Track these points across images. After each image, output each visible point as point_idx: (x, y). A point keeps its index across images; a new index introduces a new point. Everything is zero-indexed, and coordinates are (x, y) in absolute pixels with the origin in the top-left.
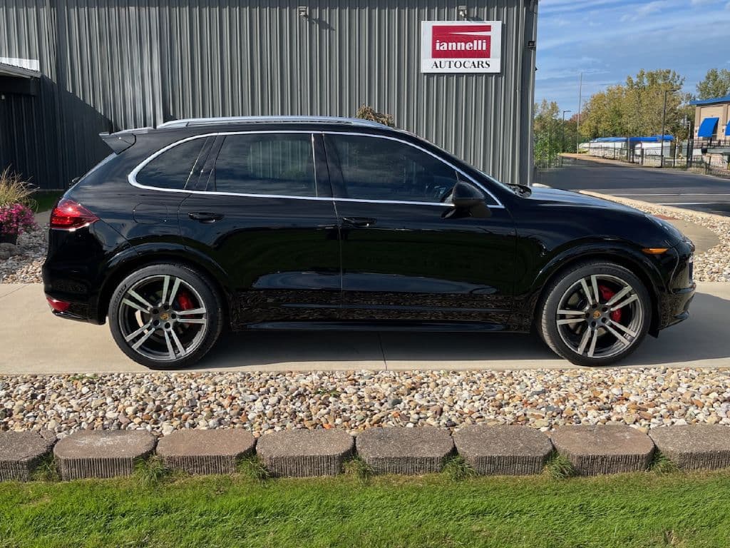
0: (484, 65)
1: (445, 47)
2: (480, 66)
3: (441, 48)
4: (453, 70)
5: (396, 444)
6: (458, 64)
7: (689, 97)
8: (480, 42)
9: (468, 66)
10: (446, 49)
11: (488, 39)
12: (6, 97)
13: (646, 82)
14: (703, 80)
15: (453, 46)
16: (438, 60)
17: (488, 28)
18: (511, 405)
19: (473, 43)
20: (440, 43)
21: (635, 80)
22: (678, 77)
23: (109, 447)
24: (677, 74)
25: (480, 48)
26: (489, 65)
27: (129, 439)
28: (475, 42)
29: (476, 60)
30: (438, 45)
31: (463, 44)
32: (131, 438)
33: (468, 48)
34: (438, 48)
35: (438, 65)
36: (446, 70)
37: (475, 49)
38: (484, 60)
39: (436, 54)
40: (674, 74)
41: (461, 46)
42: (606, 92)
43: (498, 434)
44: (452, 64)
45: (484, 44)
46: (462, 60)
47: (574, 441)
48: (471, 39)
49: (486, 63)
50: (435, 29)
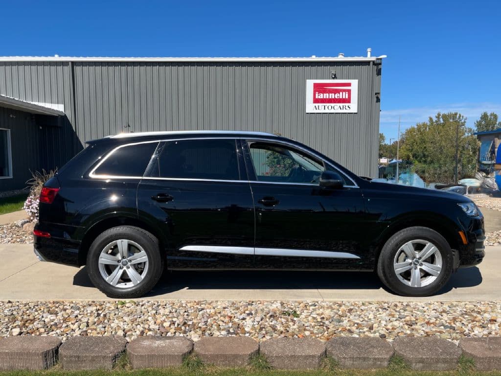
0: (347, 107)
1: (321, 96)
2: (344, 109)
3: (319, 97)
4: (327, 111)
5: (354, 348)
6: (330, 107)
7: (470, 130)
8: (344, 93)
9: (337, 108)
10: (322, 98)
11: (349, 91)
12: (42, 127)
13: (442, 121)
14: (479, 119)
15: (326, 96)
16: (317, 105)
17: (349, 85)
18: (418, 324)
19: (339, 94)
20: (318, 93)
21: (435, 119)
22: (463, 117)
23: (163, 347)
24: (462, 115)
25: (344, 97)
26: (349, 108)
27: (175, 342)
28: (341, 93)
29: (341, 105)
30: (317, 95)
31: (333, 94)
32: (176, 342)
33: (336, 97)
34: (317, 97)
35: (317, 108)
36: (322, 111)
37: (341, 97)
38: (347, 105)
39: (316, 101)
40: (460, 115)
41: (332, 96)
42: (416, 127)
43: (422, 343)
44: (326, 108)
45: (347, 95)
46: (333, 105)
47: (475, 348)
48: (338, 91)
49: (348, 107)
50: (316, 85)
